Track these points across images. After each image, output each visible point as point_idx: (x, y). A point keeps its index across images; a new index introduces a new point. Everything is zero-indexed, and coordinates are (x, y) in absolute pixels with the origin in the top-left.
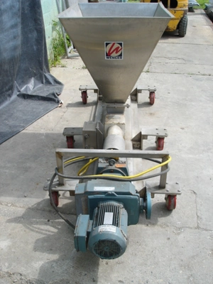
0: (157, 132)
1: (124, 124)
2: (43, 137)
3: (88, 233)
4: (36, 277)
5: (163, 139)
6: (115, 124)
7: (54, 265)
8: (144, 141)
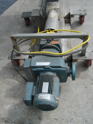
0: (80, 12)
1: (58, 9)
2: (13, 18)
3: (33, 97)
4: (6, 116)
5: (84, 16)
6: (53, 9)
7: (17, 107)
8: (72, 19)
